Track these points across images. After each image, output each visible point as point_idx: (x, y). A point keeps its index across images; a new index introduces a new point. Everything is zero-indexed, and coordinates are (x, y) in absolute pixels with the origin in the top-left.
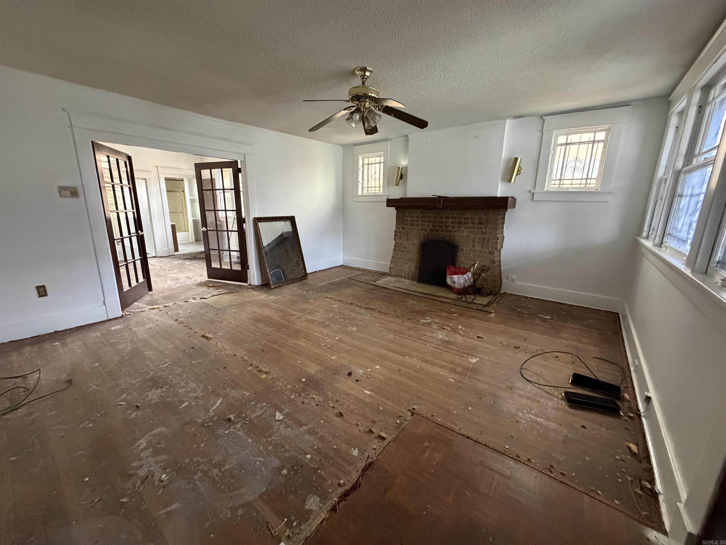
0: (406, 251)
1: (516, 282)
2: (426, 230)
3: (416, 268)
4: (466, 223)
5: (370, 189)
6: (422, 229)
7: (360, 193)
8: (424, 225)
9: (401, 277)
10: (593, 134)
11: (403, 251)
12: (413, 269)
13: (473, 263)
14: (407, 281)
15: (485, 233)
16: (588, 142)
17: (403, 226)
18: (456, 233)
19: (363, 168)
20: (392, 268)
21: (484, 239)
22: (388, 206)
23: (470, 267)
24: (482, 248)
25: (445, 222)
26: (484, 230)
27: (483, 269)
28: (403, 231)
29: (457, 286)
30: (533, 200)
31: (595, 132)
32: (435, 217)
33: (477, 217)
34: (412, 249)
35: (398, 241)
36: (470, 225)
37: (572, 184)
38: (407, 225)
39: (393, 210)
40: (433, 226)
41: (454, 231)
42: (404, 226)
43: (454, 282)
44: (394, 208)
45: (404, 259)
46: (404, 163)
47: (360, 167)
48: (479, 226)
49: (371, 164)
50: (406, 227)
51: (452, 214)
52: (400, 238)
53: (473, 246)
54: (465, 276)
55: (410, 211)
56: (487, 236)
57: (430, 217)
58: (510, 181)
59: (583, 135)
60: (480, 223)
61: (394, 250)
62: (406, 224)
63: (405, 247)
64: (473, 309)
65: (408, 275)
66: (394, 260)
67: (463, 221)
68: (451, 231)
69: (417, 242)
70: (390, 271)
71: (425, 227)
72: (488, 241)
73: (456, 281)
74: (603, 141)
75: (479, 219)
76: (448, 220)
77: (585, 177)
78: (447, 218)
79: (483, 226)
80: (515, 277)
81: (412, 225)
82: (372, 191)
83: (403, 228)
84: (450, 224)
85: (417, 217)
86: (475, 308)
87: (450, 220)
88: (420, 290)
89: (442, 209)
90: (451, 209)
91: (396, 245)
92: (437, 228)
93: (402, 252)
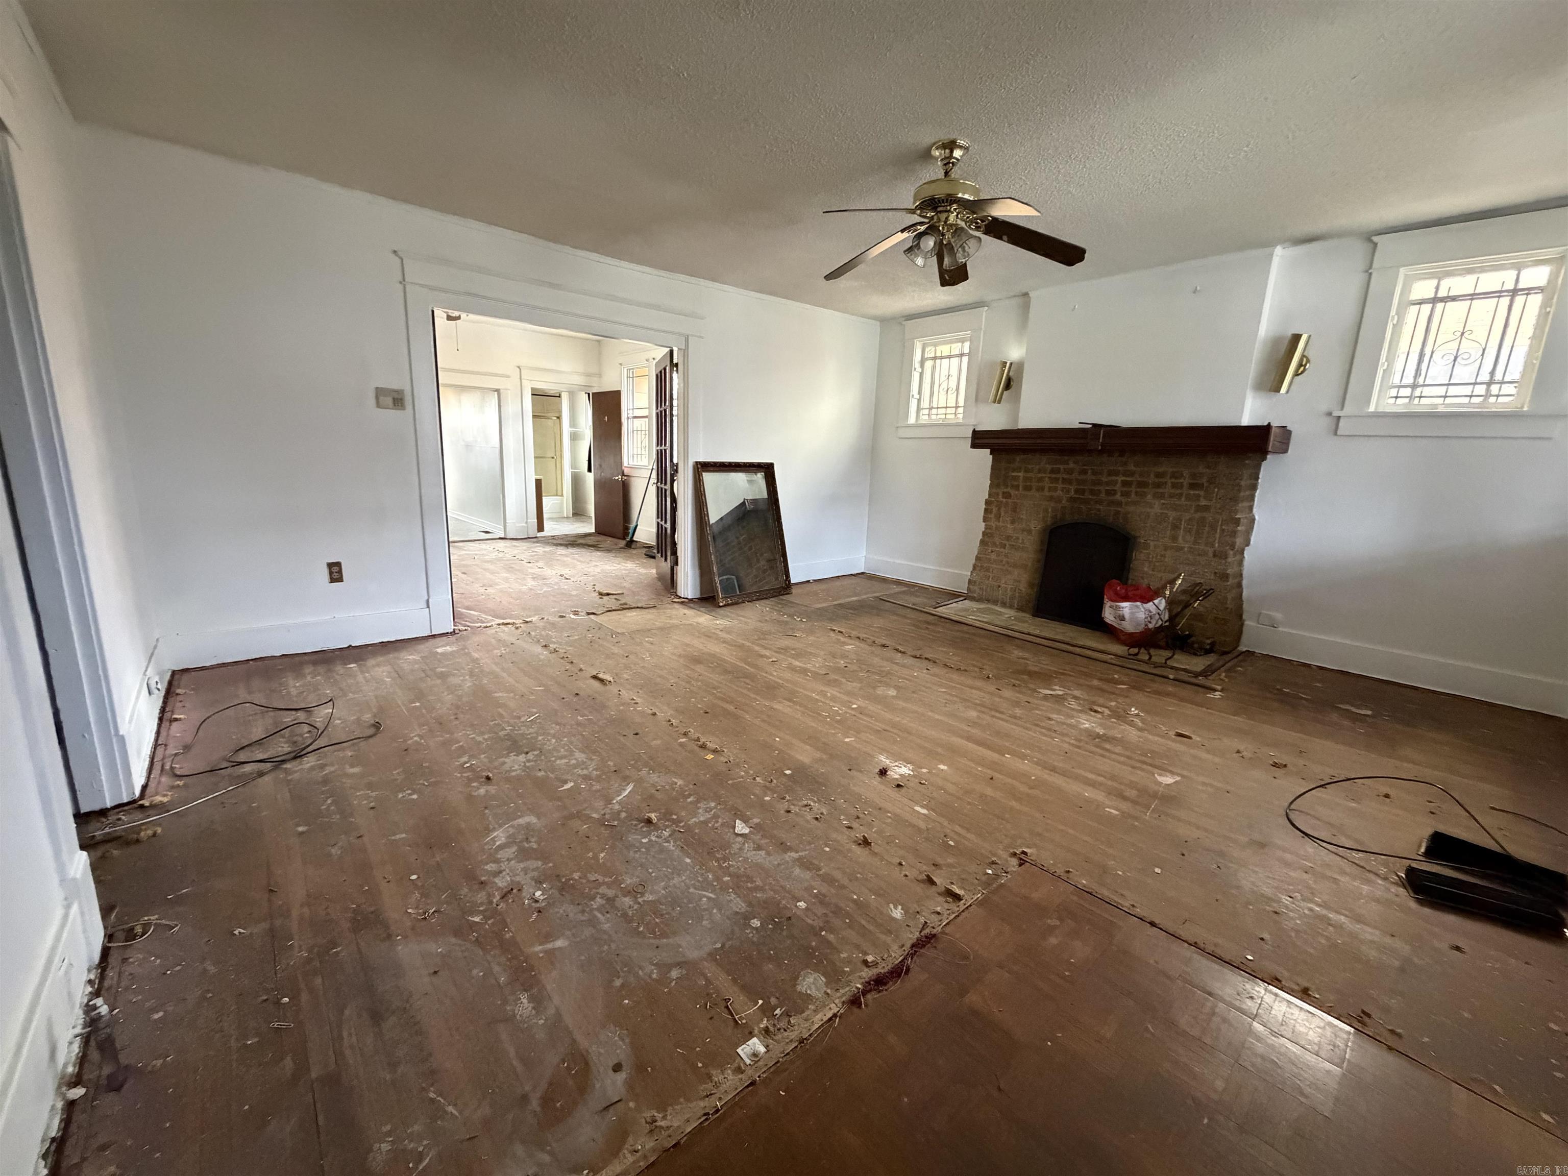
0: (1010, 545)
1: (1280, 629)
2: (1059, 500)
3: (1031, 585)
4: (1158, 485)
5: (934, 411)
6: (1051, 498)
7: (912, 420)
8: (1056, 489)
9: (995, 602)
10: (1514, 273)
11: (1004, 546)
12: (1023, 587)
13: (1172, 576)
14: (1009, 613)
15: (1207, 508)
16: (1499, 294)
17: (1005, 490)
18: (1131, 509)
19: (922, 366)
20: (975, 582)
21: (1202, 522)
22: (974, 446)
23: (1164, 587)
24: (1195, 543)
25: (1107, 483)
26: (1203, 502)
27: (1194, 592)
28: (1004, 500)
29: (1128, 627)
30: (1335, 434)
31: (1519, 268)
32: (1084, 472)
33: (1186, 473)
34: (1023, 543)
35: (993, 524)
36: (1168, 490)
37: (1445, 397)
38: (1017, 487)
39: (984, 456)
40: (1076, 491)
41: (1127, 504)
42: (1009, 490)
43: (1122, 618)
44: (988, 451)
45: (1004, 563)
46: (1015, 353)
47: (917, 365)
48: (1192, 492)
49: (941, 358)
50: (1013, 492)
51: (1125, 464)
52: (998, 517)
53: (1174, 538)
54: (1150, 605)
55: (1022, 456)
56: (1209, 516)
57: (1070, 471)
58: (1277, 389)
59: (1483, 276)
60: (1192, 486)
61: (982, 542)
62: (1012, 486)
63: (1008, 538)
64: (1167, 678)
65: (1012, 598)
66: (980, 564)
67: (1152, 479)
68: (1119, 504)
69: (1036, 526)
70: (969, 589)
71: (1059, 493)
72: (1213, 528)
73: (1127, 616)
74: (1541, 289)
75: (1193, 476)
76: (1114, 478)
77: (1485, 377)
78: (1110, 474)
79: (1202, 493)
80: (1278, 616)
81: (1028, 488)
82: (938, 416)
83: (1007, 495)
84: (1118, 487)
85: (1040, 471)
86: (1171, 677)
87: (1120, 478)
88: (1037, 632)
89: (1101, 452)
90: (1122, 453)
91: (988, 531)
92: (1087, 496)
93: (1001, 548)
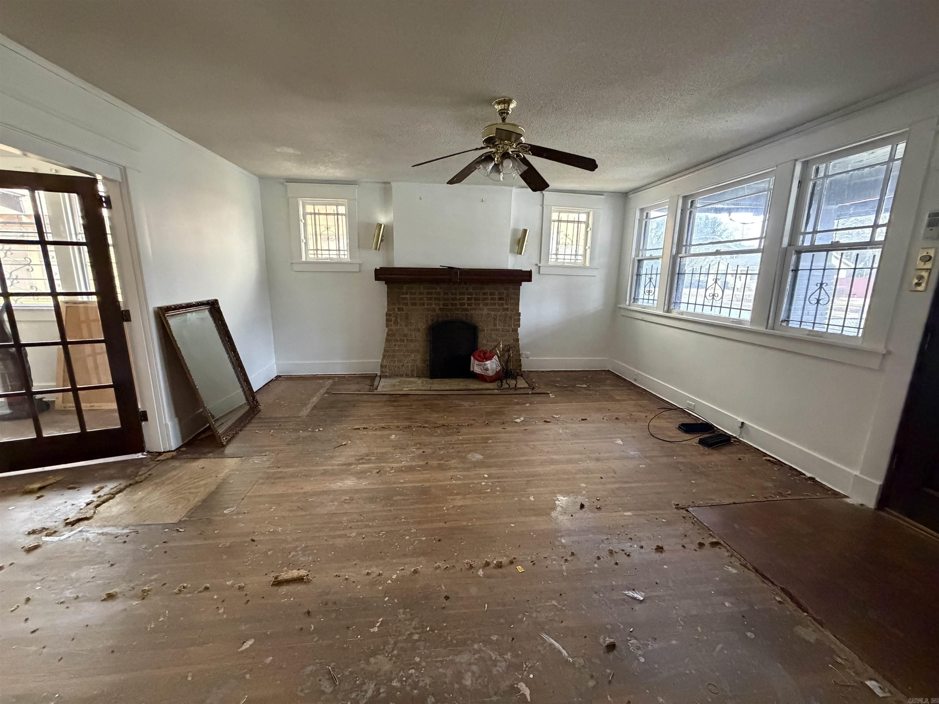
0: (407, 339)
1: (530, 358)
2: (434, 310)
3: (424, 361)
4: (484, 299)
5: (319, 252)
6: (429, 310)
7: (304, 259)
8: (431, 304)
9: (402, 376)
10: (577, 215)
11: (403, 341)
12: (419, 363)
13: (496, 343)
14: (419, 381)
15: (507, 309)
16: (573, 222)
17: (399, 307)
18: (473, 312)
19: (305, 218)
20: (386, 366)
21: (506, 316)
22: (377, 279)
24: (504, 326)
28: (399, 313)
30: (539, 273)
31: (579, 213)
32: (447, 294)
33: (496, 293)
34: (415, 337)
35: (393, 328)
36: (489, 301)
37: (564, 259)
38: (407, 304)
39: (382, 286)
40: (443, 305)
41: (471, 309)
42: (401, 306)
43: (487, 369)
44: (384, 282)
45: (404, 351)
47: (301, 218)
49: (319, 214)
50: (404, 307)
52: (396, 323)
53: (495, 325)
55: (408, 285)
57: (439, 293)
61: (387, 340)
62: (404, 304)
63: (405, 336)
65: (413, 371)
66: (387, 354)
69: (423, 326)
70: (382, 372)
71: (434, 306)
72: (511, 318)
73: (489, 368)
75: (500, 294)
76: (463, 296)
77: (574, 253)
78: (461, 294)
79: (504, 302)
80: (529, 353)
81: (414, 304)
83: (400, 309)
84: (465, 301)
85: (420, 294)
87: (466, 297)
89: (460, 283)
91: (390, 333)
92: (450, 307)
93: (401, 342)
